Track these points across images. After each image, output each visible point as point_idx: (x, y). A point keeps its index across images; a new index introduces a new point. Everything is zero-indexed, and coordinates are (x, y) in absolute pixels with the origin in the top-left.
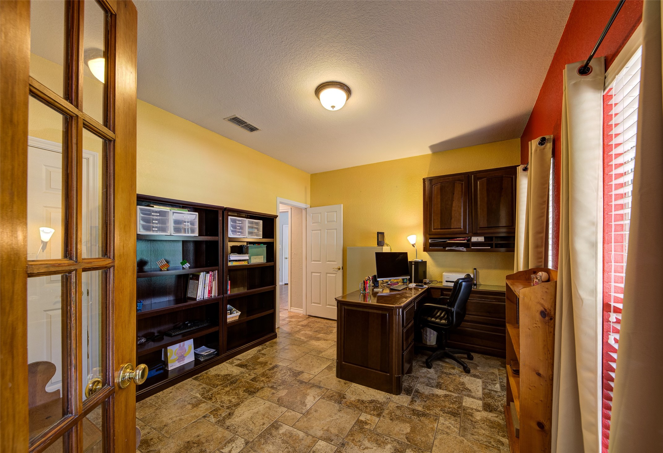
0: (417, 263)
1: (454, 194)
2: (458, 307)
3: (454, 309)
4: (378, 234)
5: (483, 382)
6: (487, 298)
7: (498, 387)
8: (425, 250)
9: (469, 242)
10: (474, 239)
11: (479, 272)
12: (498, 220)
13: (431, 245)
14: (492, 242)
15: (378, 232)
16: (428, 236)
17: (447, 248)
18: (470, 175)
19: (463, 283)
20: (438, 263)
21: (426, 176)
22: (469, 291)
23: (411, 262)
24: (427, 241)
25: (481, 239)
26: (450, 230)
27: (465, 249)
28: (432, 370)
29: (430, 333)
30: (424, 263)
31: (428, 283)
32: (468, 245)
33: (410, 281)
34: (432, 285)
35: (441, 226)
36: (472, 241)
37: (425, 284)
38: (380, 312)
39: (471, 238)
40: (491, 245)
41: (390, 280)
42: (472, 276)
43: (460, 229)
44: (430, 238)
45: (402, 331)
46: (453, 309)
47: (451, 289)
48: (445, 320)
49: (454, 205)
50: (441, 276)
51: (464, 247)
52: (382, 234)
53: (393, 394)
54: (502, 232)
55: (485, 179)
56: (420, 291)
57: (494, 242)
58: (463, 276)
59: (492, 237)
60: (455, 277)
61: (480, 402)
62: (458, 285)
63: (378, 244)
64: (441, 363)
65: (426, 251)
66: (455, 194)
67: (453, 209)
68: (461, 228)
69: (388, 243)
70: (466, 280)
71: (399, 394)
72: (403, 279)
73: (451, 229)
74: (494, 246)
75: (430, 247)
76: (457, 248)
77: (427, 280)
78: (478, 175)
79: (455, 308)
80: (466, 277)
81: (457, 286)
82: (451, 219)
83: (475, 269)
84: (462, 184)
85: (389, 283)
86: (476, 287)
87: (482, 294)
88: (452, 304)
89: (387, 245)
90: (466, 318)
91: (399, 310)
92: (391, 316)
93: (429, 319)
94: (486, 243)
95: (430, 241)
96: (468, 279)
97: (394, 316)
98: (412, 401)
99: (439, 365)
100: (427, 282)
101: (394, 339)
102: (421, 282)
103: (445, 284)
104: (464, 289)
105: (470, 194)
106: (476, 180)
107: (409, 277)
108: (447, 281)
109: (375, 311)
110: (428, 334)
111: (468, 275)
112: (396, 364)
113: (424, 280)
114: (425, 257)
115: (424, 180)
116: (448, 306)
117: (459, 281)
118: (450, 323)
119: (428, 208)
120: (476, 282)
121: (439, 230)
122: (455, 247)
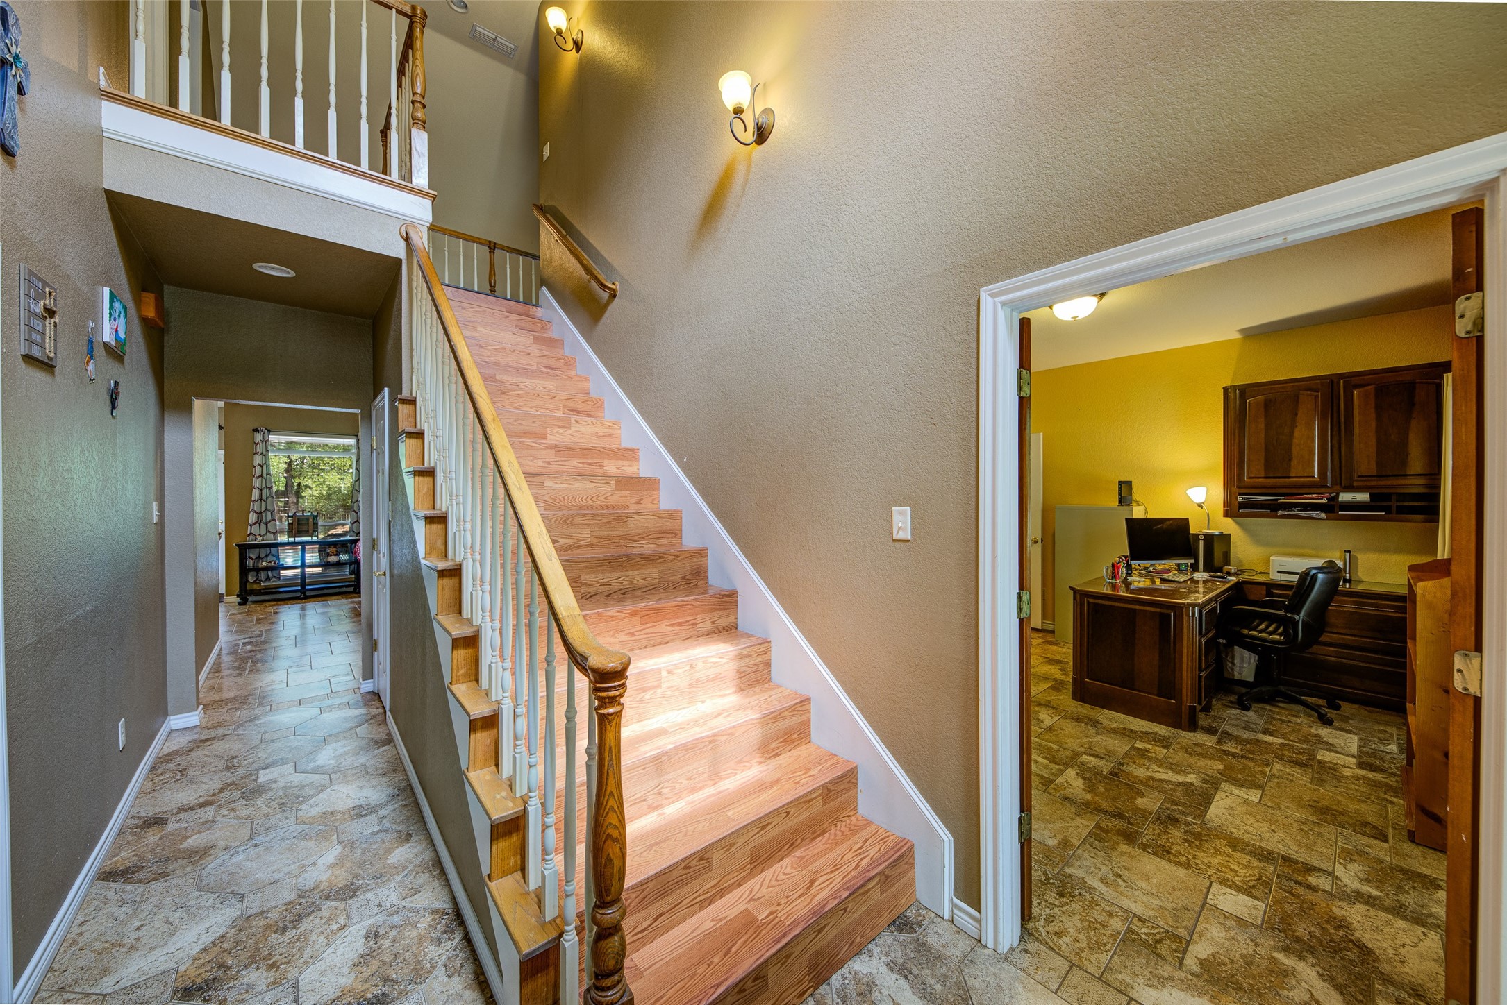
0: (1209, 539)
1: (1297, 414)
2: (1308, 614)
3: (1301, 617)
4: (1120, 485)
5: (1360, 739)
6: (1377, 606)
7: (1393, 747)
8: (1227, 514)
9: (1332, 503)
10: (1345, 497)
11: (1356, 557)
12: (1404, 463)
13: (1242, 506)
14: (1390, 503)
15: (1119, 482)
16: (1235, 489)
17: (1280, 513)
18: (1335, 381)
19: (1320, 576)
20: (1256, 538)
21: (1229, 384)
22: (1332, 590)
23: (1197, 536)
24: (1233, 498)
25: (1364, 497)
26: (1287, 480)
27: (1323, 515)
28: (1250, 713)
29: (1242, 660)
30: (1226, 538)
31: (1235, 573)
32: (1332, 508)
33: (1195, 568)
34: (1243, 577)
35: (1265, 472)
36: (1340, 499)
37: (1229, 574)
38: (1158, 610)
39: (1338, 494)
40: (1388, 510)
41: (1152, 565)
42: (1340, 564)
43: (1311, 479)
44: (1240, 494)
45: (1199, 640)
46: (1297, 617)
47: (1293, 586)
48: (1280, 635)
49: (1297, 434)
50: (1267, 561)
51: (1322, 511)
52: (1129, 484)
53: (1183, 730)
54: (1416, 485)
55: (1373, 386)
56: (1221, 587)
57: (1394, 504)
58: (1319, 563)
59: (1391, 494)
60: (1301, 564)
61: (1354, 760)
62: (1309, 578)
63: (1120, 502)
64: (1268, 707)
65: (1231, 517)
66: (1299, 415)
67: (1295, 441)
68: (1314, 477)
69: (1138, 500)
70: (1325, 570)
71: (1195, 732)
72: (1178, 565)
73: (1289, 477)
74: (1394, 510)
75: (1239, 509)
76: (1303, 513)
77: (1233, 569)
78: (1353, 380)
79: (1302, 615)
80: (1325, 565)
81: (1306, 579)
82: (1290, 460)
83: (1349, 552)
84: (1316, 397)
85: (1151, 569)
86: (1350, 586)
87: (1363, 598)
88: (1296, 608)
89: (1138, 504)
90: (1323, 638)
91: (1193, 608)
92: (1179, 618)
93: (1245, 631)
94: (1373, 504)
95: (1239, 498)
96: (1330, 567)
97: (1185, 618)
98: (1219, 742)
99: (1266, 709)
100: (1233, 571)
101: (1185, 650)
102: (1220, 570)
103: (1274, 576)
104: (1320, 586)
105: (1335, 408)
106: (1350, 387)
107: (1193, 561)
108: (1279, 572)
109: (1147, 608)
110: (1235, 661)
111: (1331, 563)
112: (1189, 686)
113: (1226, 568)
114: (1228, 526)
115: (1226, 389)
116: (1286, 612)
117: (1310, 571)
118: (1290, 639)
119: (1234, 440)
120: (1350, 576)
121: (1260, 480)
122: (1298, 510)
